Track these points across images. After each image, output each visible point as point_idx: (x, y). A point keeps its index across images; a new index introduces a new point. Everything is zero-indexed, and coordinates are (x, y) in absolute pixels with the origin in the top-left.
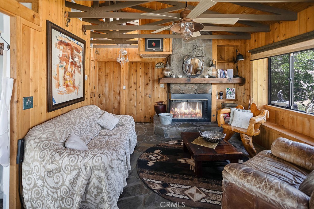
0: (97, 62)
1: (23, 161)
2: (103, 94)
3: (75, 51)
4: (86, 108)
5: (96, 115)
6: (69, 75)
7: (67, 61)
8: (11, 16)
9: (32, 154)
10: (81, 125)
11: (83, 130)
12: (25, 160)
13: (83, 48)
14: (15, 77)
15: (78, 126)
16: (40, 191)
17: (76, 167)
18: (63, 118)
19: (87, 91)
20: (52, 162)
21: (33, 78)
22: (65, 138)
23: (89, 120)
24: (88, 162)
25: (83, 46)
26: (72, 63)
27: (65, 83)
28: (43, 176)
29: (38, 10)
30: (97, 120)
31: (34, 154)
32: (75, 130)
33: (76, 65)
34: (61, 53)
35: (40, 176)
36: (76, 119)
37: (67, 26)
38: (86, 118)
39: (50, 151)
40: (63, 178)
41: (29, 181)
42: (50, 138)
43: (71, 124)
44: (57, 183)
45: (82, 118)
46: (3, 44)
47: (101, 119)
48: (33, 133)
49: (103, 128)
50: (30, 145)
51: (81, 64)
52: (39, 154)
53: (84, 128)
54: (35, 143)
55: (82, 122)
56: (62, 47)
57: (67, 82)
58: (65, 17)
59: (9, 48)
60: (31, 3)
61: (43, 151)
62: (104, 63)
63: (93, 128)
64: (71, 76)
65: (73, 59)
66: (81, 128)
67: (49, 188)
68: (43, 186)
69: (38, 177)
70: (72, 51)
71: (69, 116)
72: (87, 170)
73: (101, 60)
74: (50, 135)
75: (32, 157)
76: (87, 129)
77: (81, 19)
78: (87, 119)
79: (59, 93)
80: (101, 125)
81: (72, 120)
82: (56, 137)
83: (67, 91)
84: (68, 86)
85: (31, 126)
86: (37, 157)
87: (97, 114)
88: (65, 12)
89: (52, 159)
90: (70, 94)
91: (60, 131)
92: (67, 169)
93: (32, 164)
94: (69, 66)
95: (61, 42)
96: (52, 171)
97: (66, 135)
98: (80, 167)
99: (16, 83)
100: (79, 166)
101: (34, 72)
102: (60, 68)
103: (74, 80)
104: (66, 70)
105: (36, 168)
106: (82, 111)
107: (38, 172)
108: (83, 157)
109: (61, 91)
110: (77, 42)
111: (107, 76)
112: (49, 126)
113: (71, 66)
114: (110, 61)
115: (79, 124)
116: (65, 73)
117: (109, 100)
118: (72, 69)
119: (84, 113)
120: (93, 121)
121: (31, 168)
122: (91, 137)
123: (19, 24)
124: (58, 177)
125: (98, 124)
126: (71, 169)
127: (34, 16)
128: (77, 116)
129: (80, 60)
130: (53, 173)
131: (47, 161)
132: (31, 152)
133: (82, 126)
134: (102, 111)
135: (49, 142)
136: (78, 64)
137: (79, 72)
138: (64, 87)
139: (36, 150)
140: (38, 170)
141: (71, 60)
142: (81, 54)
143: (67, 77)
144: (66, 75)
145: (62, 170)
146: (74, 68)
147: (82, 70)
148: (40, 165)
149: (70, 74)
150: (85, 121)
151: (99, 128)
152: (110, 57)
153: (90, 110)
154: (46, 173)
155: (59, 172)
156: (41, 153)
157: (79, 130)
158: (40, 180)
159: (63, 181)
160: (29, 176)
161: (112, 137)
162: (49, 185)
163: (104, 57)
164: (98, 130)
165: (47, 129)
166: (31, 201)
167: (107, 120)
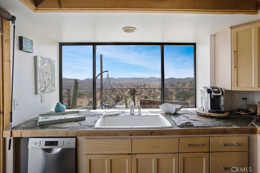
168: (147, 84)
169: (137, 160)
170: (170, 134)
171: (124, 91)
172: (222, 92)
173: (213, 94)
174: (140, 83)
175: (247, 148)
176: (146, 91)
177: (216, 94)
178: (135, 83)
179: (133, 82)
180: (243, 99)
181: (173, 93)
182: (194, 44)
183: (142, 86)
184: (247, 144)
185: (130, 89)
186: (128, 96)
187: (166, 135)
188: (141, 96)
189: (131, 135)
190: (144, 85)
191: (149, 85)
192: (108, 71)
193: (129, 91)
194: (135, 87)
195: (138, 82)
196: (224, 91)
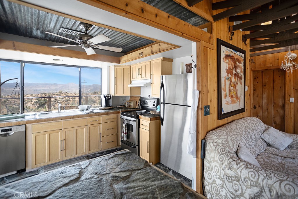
0: (252, 72)
1: (204, 158)
2: (259, 106)
3: (237, 62)
4: (249, 120)
5: (259, 129)
6: (233, 87)
7: (232, 73)
8: (197, 42)
9: (212, 155)
10: (247, 137)
11: (248, 142)
12: (206, 157)
13: (244, 58)
14: (200, 89)
15: (245, 138)
16: (218, 189)
17: (257, 185)
18: (232, 127)
19: (247, 102)
20: (230, 169)
21: (209, 90)
22: (236, 148)
23: (254, 133)
24: (273, 184)
25: (244, 57)
26: (235, 74)
27: (230, 94)
28: (223, 178)
29: (212, 32)
30: (260, 134)
31: (214, 155)
32: (242, 141)
33: (238, 76)
34: (227, 66)
35: (220, 176)
36: (242, 130)
37: (231, 39)
38: (251, 130)
39: (227, 157)
40: (242, 189)
41: (209, 176)
42: (225, 144)
43: (239, 135)
44: (236, 191)
45: (248, 130)
46: (192, 64)
47: (265, 134)
48: (210, 137)
49: (268, 145)
50: (210, 146)
51: (243, 75)
52: (218, 157)
53: (250, 141)
54: (214, 145)
55: (248, 135)
56: (227, 61)
57: (232, 93)
58: (229, 31)
59: (196, 67)
60: (207, 27)
61: (221, 155)
62: (260, 72)
63: (258, 143)
64: (234, 87)
65: (236, 71)
66: (247, 141)
67: (228, 191)
68: (222, 187)
69: (218, 177)
70: (235, 63)
71: (235, 126)
72: (272, 194)
73: (257, 69)
74: (224, 142)
75: (212, 157)
76: (252, 142)
77: (241, 30)
78: (252, 132)
79: (226, 104)
80: (266, 141)
81: (239, 130)
82: (229, 145)
83: (232, 102)
84: (232, 97)
85: (209, 130)
86: (217, 159)
87: (261, 128)
88: (229, 27)
89: (230, 166)
90: (234, 105)
91: (232, 140)
92: (246, 182)
93: (213, 163)
94: (233, 78)
95: (227, 56)
96: (231, 177)
97: (237, 145)
98: (263, 187)
99: (201, 94)
100: (261, 184)
101: (210, 85)
102: (227, 80)
103: (237, 91)
104: (231, 82)
105: (216, 168)
106: (246, 122)
107: (218, 172)
108: (265, 177)
109: (228, 102)
110: (239, 53)
111: (265, 86)
112: (222, 133)
113: (235, 78)
114: (269, 69)
115: (245, 136)
116: (230, 84)
117: (268, 113)
118: (235, 81)
119: (248, 125)
120: (257, 135)
121: (211, 166)
122: (257, 153)
123: (202, 46)
124: (236, 185)
125: (262, 139)
126: (251, 183)
127: (210, 38)
128: (242, 127)
129: (242, 71)
130: (232, 180)
131: (226, 166)
132: (211, 152)
133: (248, 139)
134: (265, 125)
135: (225, 148)
136: (240, 75)
137: (241, 83)
138: (230, 98)
139: (215, 152)
140: (218, 171)
141: (234, 72)
142: (242, 65)
143: (232, 88)
144: (231, 87)
145: (240, 180)
146: (237, 80)
147: (243, 81)
148: (220, 167)
149: (234, 85)
150: (250, 134)
151: (264, 144)
152: (268, 65)
153: (253, 122)
154: (225, 176)
155: (238, 181)
156: (220, 156)
157: (245, 142)
158: (219, 180)
159: (242, 191)
160: (209, 172)
161: (286, 160)
162: (228, 189)
163: (260, 65)
164: (263, 146)
165: (221, 136)
166: (211, 194)
167: (275, 137)
168: (63, 92)
169: (65, 132)
170: (83, 117)
171: (27, 101)
172: (111, 97)
173: (106, 98)
174: (53, 90)
175: (116, 119)
176: (62, 100)
177: (108, 98)
178: (44, 90)
179: (41, 88)
180: (123, 100)
181: (96, 101)
182: (101, 69)
183: (56, 94)
184: (116, 118)
185: (37, 99)
186: (34, 108)
187: (80, 117)
188: (55, 107)
189: (61, 120)
190: (59, 92)
191: (67, 93)
192: (17, 79)
193: (35, 102)
194: (46, 95)
195: (48, 88)
196: (112, 96)
